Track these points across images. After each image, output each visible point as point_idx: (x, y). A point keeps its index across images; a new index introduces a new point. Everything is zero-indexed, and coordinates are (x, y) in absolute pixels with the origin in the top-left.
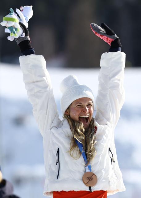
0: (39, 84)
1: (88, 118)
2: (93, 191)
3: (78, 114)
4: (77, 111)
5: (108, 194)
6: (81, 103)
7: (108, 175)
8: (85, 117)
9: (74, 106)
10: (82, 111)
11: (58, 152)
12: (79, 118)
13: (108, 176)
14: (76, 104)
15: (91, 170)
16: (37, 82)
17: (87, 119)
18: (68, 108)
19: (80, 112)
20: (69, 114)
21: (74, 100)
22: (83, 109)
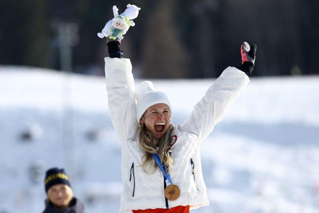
0: (120, 91)
1: (164, 125)
2: (170, 207)
3: (153, 121)
4: (153, 118)
5: (191, 209)
6: (156, 110)
7: (188, 189)
8: (161, 124)
9: (149, 113)
10: (157, 118)
11: (133, 167)
12: (155, 126)
13: (188, 191)
14: (151, 111)
15: (171, 183)
16: (117, 88)
17: (163, 127)
18: (143, 116)
19: (156, 119)
20: (144, 121)
21: (149, 107)
22: (159, 115)
